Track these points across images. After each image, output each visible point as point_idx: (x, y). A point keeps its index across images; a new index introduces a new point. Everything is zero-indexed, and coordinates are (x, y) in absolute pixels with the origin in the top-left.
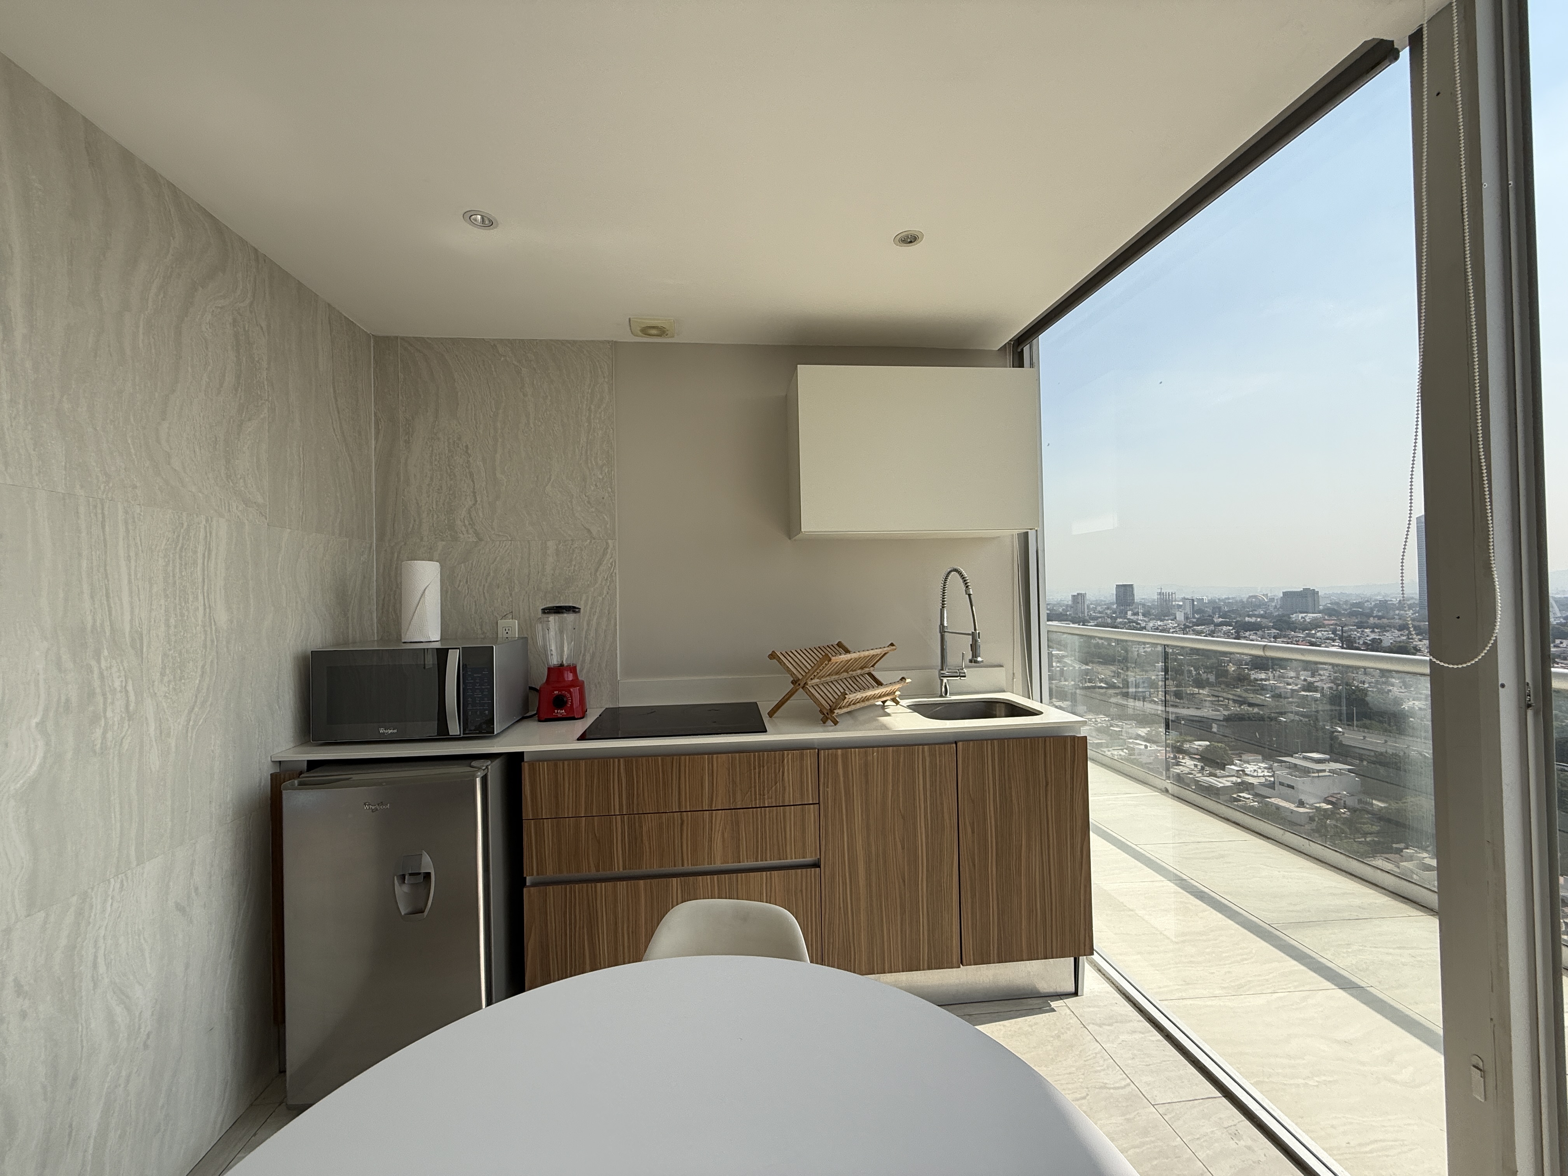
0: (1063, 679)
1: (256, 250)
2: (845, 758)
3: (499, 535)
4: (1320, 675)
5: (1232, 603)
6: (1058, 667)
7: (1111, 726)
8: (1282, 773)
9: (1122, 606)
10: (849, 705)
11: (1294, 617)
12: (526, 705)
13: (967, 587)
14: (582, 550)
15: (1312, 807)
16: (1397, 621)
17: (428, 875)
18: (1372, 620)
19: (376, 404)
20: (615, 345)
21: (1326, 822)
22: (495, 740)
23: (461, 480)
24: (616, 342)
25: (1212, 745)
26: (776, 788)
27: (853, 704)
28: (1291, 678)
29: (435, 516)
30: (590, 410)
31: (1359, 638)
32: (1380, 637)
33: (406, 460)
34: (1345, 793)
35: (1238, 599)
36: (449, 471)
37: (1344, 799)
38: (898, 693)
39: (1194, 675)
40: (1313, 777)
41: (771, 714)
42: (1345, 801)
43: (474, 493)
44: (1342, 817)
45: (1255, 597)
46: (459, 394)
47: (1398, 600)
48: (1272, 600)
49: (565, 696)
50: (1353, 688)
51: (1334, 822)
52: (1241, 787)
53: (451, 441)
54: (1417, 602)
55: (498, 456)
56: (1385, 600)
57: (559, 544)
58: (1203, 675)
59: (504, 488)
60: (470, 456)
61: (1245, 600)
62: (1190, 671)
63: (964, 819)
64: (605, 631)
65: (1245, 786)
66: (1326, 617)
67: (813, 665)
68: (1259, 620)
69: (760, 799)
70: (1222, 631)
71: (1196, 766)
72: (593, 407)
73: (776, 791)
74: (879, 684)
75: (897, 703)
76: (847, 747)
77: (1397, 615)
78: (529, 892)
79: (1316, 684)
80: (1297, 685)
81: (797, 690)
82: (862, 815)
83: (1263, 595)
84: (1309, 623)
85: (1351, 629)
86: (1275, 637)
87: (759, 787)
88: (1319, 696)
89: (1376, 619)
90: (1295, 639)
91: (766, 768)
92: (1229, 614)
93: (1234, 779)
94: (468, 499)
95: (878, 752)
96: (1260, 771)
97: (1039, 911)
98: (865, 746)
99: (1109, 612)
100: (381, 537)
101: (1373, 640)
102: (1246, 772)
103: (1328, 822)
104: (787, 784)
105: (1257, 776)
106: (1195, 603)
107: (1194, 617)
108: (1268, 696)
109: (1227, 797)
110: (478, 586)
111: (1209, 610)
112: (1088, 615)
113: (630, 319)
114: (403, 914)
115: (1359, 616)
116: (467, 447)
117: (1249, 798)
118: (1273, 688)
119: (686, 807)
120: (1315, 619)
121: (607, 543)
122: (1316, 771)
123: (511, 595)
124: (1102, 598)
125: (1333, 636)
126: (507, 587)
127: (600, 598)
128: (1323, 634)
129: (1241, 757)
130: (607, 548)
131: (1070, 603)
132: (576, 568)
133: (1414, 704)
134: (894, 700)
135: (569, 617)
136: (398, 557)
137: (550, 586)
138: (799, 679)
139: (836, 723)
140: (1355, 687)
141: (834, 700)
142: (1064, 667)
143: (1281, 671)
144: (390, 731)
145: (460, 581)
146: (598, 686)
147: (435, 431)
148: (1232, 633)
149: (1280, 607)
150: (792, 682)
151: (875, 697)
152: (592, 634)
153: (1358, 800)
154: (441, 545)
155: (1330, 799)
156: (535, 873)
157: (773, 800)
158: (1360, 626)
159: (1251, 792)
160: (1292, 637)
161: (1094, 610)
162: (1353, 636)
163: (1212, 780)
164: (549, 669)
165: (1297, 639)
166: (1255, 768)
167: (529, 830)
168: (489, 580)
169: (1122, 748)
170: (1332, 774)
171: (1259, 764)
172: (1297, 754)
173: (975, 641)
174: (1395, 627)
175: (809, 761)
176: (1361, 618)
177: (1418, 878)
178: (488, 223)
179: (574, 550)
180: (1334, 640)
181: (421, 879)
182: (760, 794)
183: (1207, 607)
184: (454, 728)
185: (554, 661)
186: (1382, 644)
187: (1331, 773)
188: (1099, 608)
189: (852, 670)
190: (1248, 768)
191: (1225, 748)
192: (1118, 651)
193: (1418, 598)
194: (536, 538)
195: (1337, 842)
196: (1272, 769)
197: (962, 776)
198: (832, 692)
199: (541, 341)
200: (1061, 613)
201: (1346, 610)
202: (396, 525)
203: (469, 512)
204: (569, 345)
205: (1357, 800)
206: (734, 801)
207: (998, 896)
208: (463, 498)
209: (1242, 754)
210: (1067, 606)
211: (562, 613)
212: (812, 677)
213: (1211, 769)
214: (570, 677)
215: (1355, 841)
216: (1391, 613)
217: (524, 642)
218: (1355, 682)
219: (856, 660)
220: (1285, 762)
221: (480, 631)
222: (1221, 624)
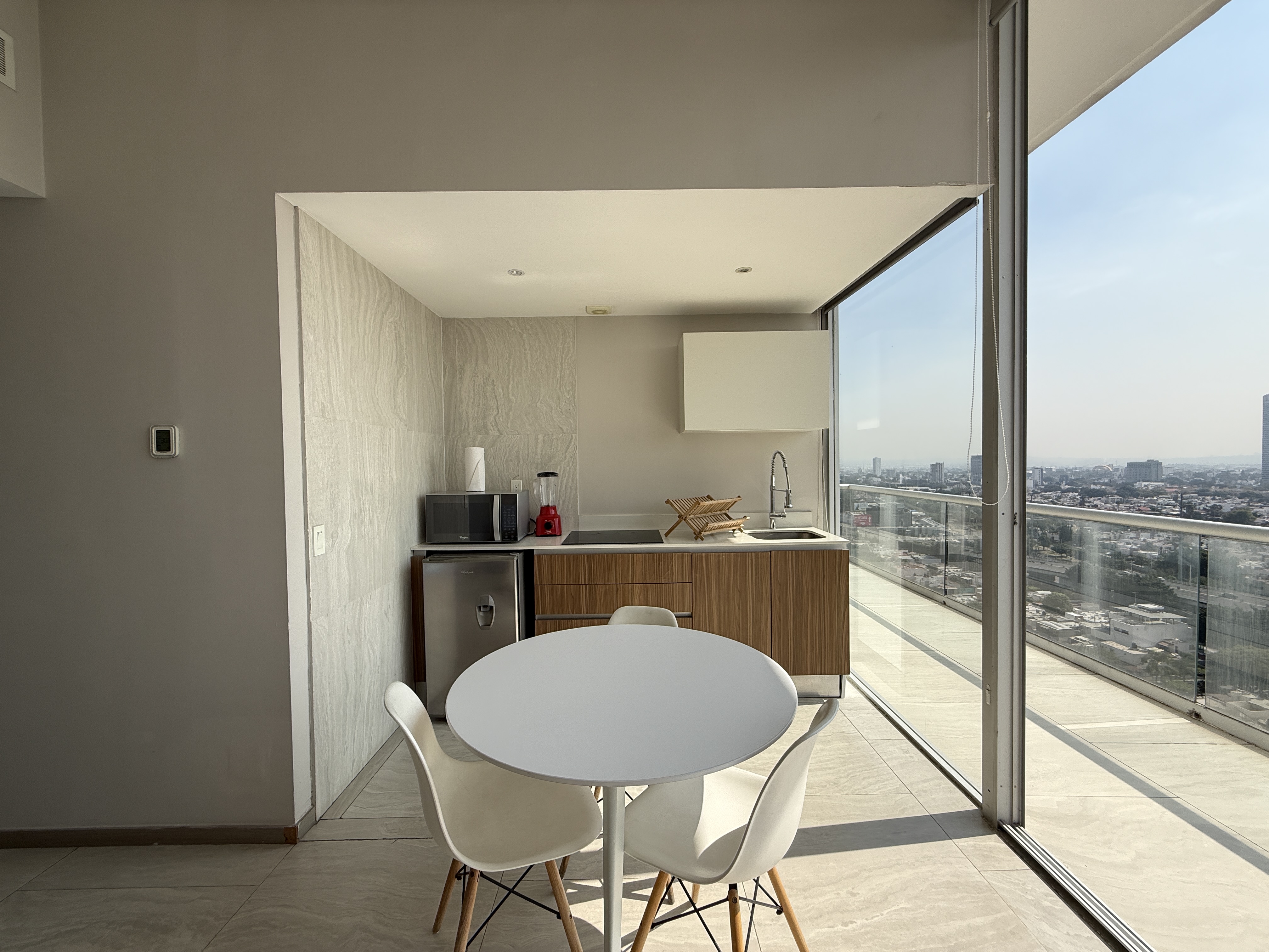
0: (920, 535)
1: (400, 288)
2: (707, 557)
3: (511, 432)
4: (1159, 536)
5: (1079, 473)
6: (917, 525)
7: (963, 575)
8: (1118, 621)
9: (977, 474)
10: (711, 530)
11: (1137, 485)
12: (529, 529)
13: (784, 463)
14: (558, 440)
15: (1144, 650)
16: (1239, 490)
17: (492, 607)
18: (1213, 489)
19: (444, 357)
20: (576, 318)
21: (1157, 664)
22: (517, 544)
23: (490, 400)
24: (577, 317)
25: (1053, 594)
26: (668, 573)
27: (713, 530)
28: (1131, 538)
29: (476, 421)
30: (562, 358)
31: (1200, 504)
32: (1220, 504)
33: (461, 388)
34: (1177, 639)
35: (1085, 469)
36: (484, 395)
37: (1175, 645)
38: (742, 525)
39: (1040, 534)
40: (1147, 624)
41: (666, 535)
42: (1177, 647)
43: (497, 407)
44: (1173, 660)
45: (1101, 467)
46: (489, 350)
47: (1241, 470)
48: (1117, 470)
49: (551, 523)
50: (1191, 548)
51: (1165, 664)
52: (1079, 631)
53: (484, 377)
54: (1261, 472)
55: (510, 386)
56: (1228, 471)
57: (545, 436)
58: (1048, 534)
59: (514, 404)
60: (495, 386)
61: (1091, 470)
62: (1036, 531)
63: (775, 594)
64: (571, 487)
65: (1080, 630)
66: (1168, 486)
67: (690, 507)
68: (1103, 487)
69: (659, 578)
70: (1069, 497)
71: (1038, 611)
72: (563, 356)
73: (668, 574)
74: (730, 519)
75: (742, 531)
76: (708, 553)
77: (1239, 484)
78: (538, 622)
79: (1154, 544)
80: (1136, 544)
81: (681, 521)
82: (716, 590)
83: (1109, 466)
84: (1151, 490)
85: (1192, 496)
86: (1118, 503)
87: (659, 572)
88: (1157, 555)
89: (1218, 487)
90: (1137, 505)
91: (663, 562)
92: (1075, 482)
93: (1073, 624)
94: (494, 411)
95: (725, 555)
96: (1097, 618)
97: (817, 647)
98: (718, 553)
99: (964, 479)
100: (447, 433)
101: (1214, 507)
102: (1084, 618)
103: (1159, 663)
104: (674, 571)
105: (1094, 622)
106: (1044, 472)
107: (1043, 484)
108: (1108, 553)
109: (1065, 639)
110: (500, 460)
111: (1057, 479)
112: (945, 482)
113: (586, 307)
114: (480, 625)
115: (1201, 485)
116: (493, 380)
117: (1086, 641)
118: (1114, 547)
119: (619, 582)
120: (1158, 487)
121: (572, 436)
122: (1150, 619)
123: (518, 466)
124: (959, 467)
125: (1174, 502)
126: (516, 461)
127: (568, 468)
128: (1164, 501)
129: (1080, 605)
130: (572, 438)
131: (929, 471)
132: (555, 450)
133: (1250, 563)
134: (740, 529)
135: (552, 479)
136: (457, 444)
137: (540, 460)
138: (682, 515)
139: (702, 539)
140: (1193, 547)
141: (702, 527)
142: (923, 525)
143: (1122, 532)
144: (465, 538)
145: (490, 458)
146: (567, 518)
147: (476, 372)
148: (1078, 499)
149: (1124, 477)
150: (678, 517)
151: (726, 527)
152: (564, 488)
153: (1190, 646)
154: (479, 437)
155: (1163, 644)
156: (541, 613)
157: (667, 580)
158: (1203, 493)
159: (1088, 635)
160: (1134, 503)
161: (951, 477)
162: (1193, 503)
163: (1052, 624)
164: (541, 507)
165: (1139, 505)
166: (1093, 615)
167: (538, 590)
168: (506, 457)
169: (972, 594)
170: (1165, 623)
171: (1097, 612)
172: (1133, 604)
173: (788, 495)
174: (1236, 495)
175: (687, 560)
176: (1202, 487)
177: (1243, 716)
178: (519, 273)
179: (553, 440)
180: (1175, 506)
181: (488, 609)
182: (659, 576)
183: (1055, 476)
184: (497, 537)
185: (544, 503)
186: (1222, 510)
187: (1164, 621)
188: (955, 476)
189: (714, 511)
190: (1086, 615)
191: (1066, 597)
192: (971, 512)
193: (1261, 469)
194: (532, 433)
195: (1167, 681)
196: (1108, 616)
197: (774, 570)
198: (701, 523)
199: (534, 318)
200: (921, 480)
201: (1188, 479)
202: (455, 426)
203: (495, 418)
204: (550, 320)
205: (1188, 646)
206: (645, 579)
207: (793, 637)
208: (491, 410)
209: (1082, 602)
210: (927, 474)
211: (549, 476)
212: (690, 513)
213: (1051, 615)
214: (553, 512)
215: (1185, 681)
216: (1233, 482)
217: (528, 492)
218: (1192, 543)
219: (716, 505)
220: (1121, 611)
221: (501, 487)
222: (1068, 491)
